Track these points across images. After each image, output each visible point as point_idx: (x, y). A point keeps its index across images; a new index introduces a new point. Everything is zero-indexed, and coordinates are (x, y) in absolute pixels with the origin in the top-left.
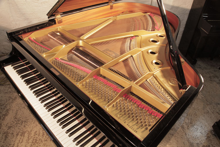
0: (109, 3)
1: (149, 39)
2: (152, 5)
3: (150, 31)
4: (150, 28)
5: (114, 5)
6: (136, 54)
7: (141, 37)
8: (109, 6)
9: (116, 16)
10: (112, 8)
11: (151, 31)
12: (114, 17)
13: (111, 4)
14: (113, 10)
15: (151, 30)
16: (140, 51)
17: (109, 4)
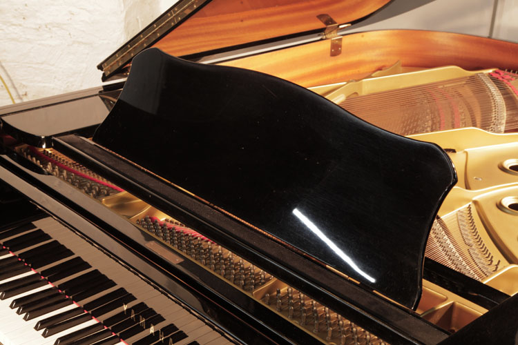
0: (327, 31)
1: (498, 162)
2: (494, 36)
3: (500, 132)
4: (500, 124)
5: (346, 41)
6: (453, 210)
7: (467, 153)
8: (325, 46)
9: (357, 81)
10: (336, 50)
11: (506, 132)
12: (348, 82)
13: (335, 36)
14: (340, 60)
15: (503, 128)
16: (468, 200)
17: (328, 36)
